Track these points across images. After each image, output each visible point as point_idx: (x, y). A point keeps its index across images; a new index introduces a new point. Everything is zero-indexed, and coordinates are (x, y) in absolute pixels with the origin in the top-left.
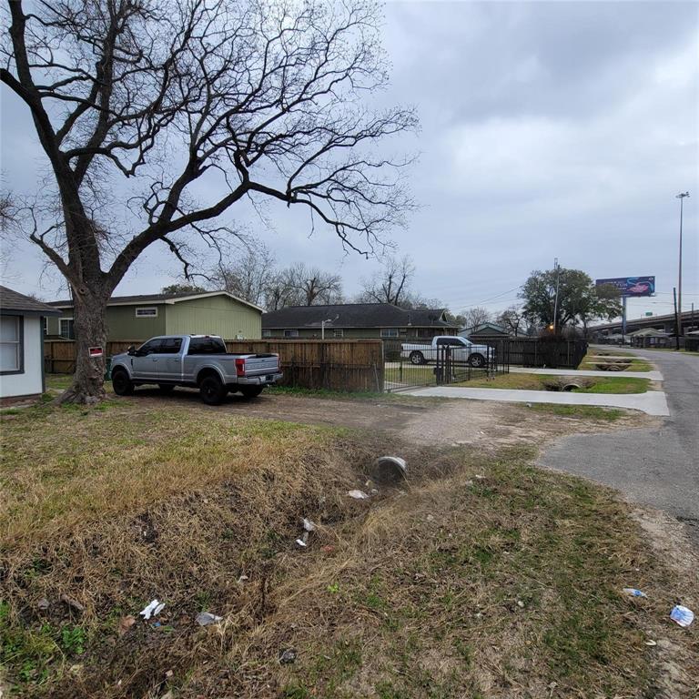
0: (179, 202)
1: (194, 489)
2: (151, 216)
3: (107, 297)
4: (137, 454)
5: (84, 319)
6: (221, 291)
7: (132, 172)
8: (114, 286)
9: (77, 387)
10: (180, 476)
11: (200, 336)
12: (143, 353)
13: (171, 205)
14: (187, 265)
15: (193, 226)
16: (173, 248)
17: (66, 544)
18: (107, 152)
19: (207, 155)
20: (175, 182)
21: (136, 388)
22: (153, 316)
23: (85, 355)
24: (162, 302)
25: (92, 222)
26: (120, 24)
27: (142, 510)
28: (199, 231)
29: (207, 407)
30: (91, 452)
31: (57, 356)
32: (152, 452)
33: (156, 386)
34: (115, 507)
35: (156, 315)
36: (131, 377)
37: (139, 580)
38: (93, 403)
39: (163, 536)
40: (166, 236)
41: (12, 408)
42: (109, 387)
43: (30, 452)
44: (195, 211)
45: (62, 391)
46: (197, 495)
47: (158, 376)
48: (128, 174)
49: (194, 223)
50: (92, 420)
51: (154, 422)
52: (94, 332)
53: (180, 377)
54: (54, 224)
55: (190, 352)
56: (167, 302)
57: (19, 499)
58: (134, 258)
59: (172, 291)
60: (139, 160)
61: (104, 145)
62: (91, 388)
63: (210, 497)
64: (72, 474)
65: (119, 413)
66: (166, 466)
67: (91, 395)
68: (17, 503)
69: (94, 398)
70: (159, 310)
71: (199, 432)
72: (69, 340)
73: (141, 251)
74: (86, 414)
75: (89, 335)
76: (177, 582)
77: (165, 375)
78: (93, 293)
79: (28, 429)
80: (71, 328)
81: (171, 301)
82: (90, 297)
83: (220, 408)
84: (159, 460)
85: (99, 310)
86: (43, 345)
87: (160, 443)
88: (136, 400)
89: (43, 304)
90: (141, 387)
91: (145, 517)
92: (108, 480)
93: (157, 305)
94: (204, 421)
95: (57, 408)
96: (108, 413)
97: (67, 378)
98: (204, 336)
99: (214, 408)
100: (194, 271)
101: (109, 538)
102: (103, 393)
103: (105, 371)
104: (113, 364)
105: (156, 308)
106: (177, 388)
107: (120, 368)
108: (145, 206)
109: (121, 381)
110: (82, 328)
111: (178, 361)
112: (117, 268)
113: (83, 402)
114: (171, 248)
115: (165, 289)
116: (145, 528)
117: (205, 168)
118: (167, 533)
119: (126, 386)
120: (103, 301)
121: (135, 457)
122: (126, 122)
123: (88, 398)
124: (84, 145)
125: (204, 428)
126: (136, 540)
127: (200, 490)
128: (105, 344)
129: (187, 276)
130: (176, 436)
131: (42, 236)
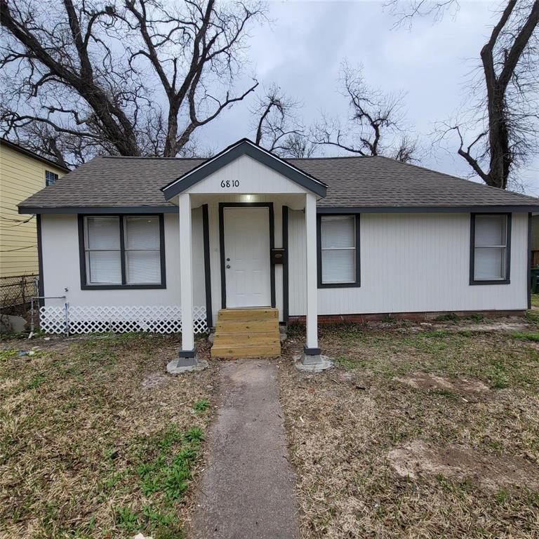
131: (469, 148)
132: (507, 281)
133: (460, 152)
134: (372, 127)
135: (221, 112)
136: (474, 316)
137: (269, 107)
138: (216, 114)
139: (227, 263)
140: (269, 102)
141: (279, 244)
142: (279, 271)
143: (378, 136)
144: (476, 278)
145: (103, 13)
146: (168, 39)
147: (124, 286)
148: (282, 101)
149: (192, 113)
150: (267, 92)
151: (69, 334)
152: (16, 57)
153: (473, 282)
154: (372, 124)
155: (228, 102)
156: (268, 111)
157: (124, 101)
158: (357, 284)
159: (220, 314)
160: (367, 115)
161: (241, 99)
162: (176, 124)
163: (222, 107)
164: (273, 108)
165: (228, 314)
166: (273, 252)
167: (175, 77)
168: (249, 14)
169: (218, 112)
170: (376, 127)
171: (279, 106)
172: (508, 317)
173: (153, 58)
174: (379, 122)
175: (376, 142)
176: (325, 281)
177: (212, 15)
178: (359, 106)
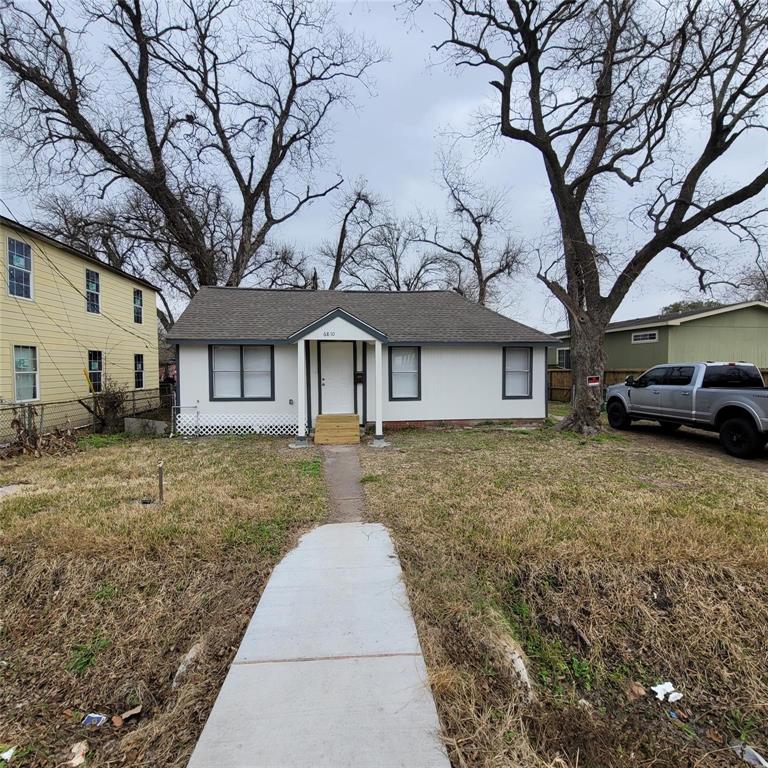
0: (695, 194)
1: (721, 565)
2: (657, 222)
3: (606, 324)
4: (642, 498)
5: (582, 347)
6: (747, 302)
7: (637, 179)
8: (613, 311)
9: (575, 415)
10: (701, 542)
11: (721, 364)
12: (643, 383)
13: (683, 202)
14: (703, 272)
15: (715, 220)
16: (684, 254)
17: (574, 570)
18: (609, 168)
19: (738, 117)
20: (688, 172)
21: (633, 423)
22: (652, 341)
23: (583, 384)
24: (664, 324)
25: (593, 247)
26: (621, 22)
27: (651, 567)
28: (725, 223)
29: (730, 458)
30: (592, 484)
31: (556, 384)
32: (661, 502)
33: (657, 423)
34: (620, 552)
35: (655, 341)
36: (628, 411)
37: (649, 647)
38: (589, 433)
39: (678, 608)
40: (675, 242)
41: (524, 428)
42: (604, 419)
43: (540, 471)
44: (718, 199)
45: (561, 418)
46: (727, 575)
47: (661, 412)
48: (631, 182)
49: (716, 216)
50: (590, 452)
51: (657, 465)
52: (593, 360)
53: (691, 415)
54: (555, 259)
55: (705, 384)
56: (671, 323)
57: (535, 512)
58: (636, 275)
59: (675, 310)
60: (647, 160)
61: (605, 162)
62: (588, 418)
63: (747, 585)
64: (575, 502)
65: (616, 448)
66: (680, 523)
67: (588, 425)
68: (533, 515)
69: (591, 429)
70: (659, 333)
71: (723, 491)
72: (564, 369)
73: (644, 267)
74: (583, 444)
75: (588, 364)
76: (699, 676)
77: (668, 411)
78: (592, 319)
79: (535, 449)
80: (568, 358)
81: (676, 322)
82: (590, 324)
83: (754, 463)
84: (670, 513)
85: (597, 338)
86: (547, 373)
87: (669, 493)
88: (633, 436)
89: (547, 335)
90: (637, 423)
91: (655, 576)
92: (612, 520)
93: (658, 328)
94: (730, 478)
95: (558, 433)
96: (605, 446)
97: (564, 406)
98: (727, 363)
99: (742, 461)
100: (713, 279)
101: (615, 583)
102: (600, 425)
103: (602, 401)
104: (609, 395)
105: (656, 332)
106: (683, 428)
107: (616, 399)
108: (650, 213)
109: (617, 414)
110: (580, 356)
111: (688, 395)
112: (617, 291)
113: (580, 431)
114: (683, 257)
115: (666, 309)
116: (654, 589)
117: (735, 136)
118: (683, 607)
119: (622, 419)
120: (601, 327)
121: (640, 501)
122: (629, 125)
123: (585, 428)
124: (582, 172)
125: (731, 487)
126: (645, 599)
127: (732, 571)
128: (602, 373)
129: (703, 287)
130: (688, 488)
131: (546, 273)
132: (530, 397)
133: (539, 276)
134: (473, 225)
135: (301, 209)
136: (506, 422)
137: (356, 203)
138: (295, 211)
139: (323, 382)
140: (355, 197)
141: (360, 369)
142: (360, 387)
143: (480, 235)
144: (507, 395)
145: (182, 120)
146: (242, 130)
147: (242, 399)
148: (370, 198)
149: (268, 209)
150: (354, 185)
151: (198, 436)
152: (60, 138)
153: (505, 397)
154: (474, 220)
155: (308, 198)
156: (354, 207)
157: (190, 196)
158: (419, 398)
159: (318, 418)
160: (468, 210)
161: (324, 195)
162: (251, 225)
163: (301, 203)
164: (360, 204)
165: (322, 418)
166: (356, 374)
167: (251, 175)
168: (332, 99)
169: (298, 208)
170: (478, 225)
171: (367, 202)
172: (531, 423)
173: (226, 151)
174: (481, 219)
175: (478, 242)
176: (394, 396)
177: (293, 108)
178: (459, 200)
